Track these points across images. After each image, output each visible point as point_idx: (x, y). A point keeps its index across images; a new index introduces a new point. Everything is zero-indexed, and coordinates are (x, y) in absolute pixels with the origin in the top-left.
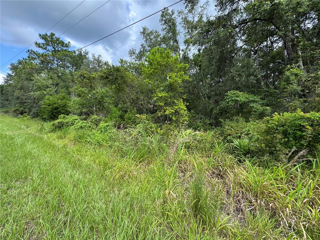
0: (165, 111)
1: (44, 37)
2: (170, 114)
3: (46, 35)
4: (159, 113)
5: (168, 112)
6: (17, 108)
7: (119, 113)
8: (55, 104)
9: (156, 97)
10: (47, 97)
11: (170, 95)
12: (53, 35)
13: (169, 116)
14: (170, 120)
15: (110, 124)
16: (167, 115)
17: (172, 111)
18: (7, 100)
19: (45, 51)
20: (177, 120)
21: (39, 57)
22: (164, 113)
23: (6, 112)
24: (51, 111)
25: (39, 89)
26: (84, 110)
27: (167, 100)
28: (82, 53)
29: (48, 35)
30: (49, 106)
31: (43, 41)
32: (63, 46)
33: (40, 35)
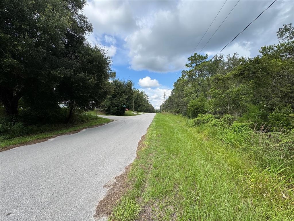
1: (190, 59)
6: (176, 109)
7: (259, 112)
8: (196, 105)
10: (192, 100)
15: (246, 124)
18: (172, 105)
19: (191, 68)
21: (187, 74)
23: (171, 112)
24: (194, 111)
25: (187, 95)
26: (218, 110)
28: (218, 58)
29: (193, 56)
30: (192, 107)
31: (190, 62)
32: (202, 60)
33: (188, 58)
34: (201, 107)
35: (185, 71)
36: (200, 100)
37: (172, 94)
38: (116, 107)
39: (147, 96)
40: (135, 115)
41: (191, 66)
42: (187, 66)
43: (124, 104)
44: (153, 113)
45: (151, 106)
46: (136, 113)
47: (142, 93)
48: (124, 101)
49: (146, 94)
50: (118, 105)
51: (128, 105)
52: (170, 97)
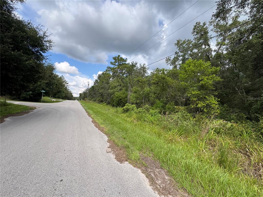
0: (197, 105)
1: (114, 58)
2: (202, 107)
3: (116, 57)
4: (192, 106)
5: (200, 105)
6: (99, 99)
7: (162, 104)
8: (120, 97)
9: (190, 94)
10: (116, 93)
11: (202, 93)
12: (119, 56)
13: (201, 109)
14: (202, 111)
15: (157, 111)
16: (199, 107)
17: (204, 104)
18: (95, 94)
19: (114, 66)
20: (208, 112)
21: (111, 70)
22: (196, 106)
23: (95, 101)
24: (118, 101)
25: (112, 89)
26: (138, 101)
27: (198, 96)
28: (134, 64)
29: (117, 57)
30: (117, 98)
31: (114, 61)
32: (123, 62)
33: (113, 58)
34: (123, 99)
35: (110, 68)
36: (123, 93)
37: (95, 84)
38: (31, 92)
39: (67, 82)
40: (54, 102)
41: (115, 65)
42: (111, 63)
43: (43, 89)
44: (71, 100)
45: (70, 93)
46: (55, 100)
47: (61, 78)
48: (43, 86)
49: (65, 80)
50: (33, 89)
51: (47, 90)
52: (93, 87)
